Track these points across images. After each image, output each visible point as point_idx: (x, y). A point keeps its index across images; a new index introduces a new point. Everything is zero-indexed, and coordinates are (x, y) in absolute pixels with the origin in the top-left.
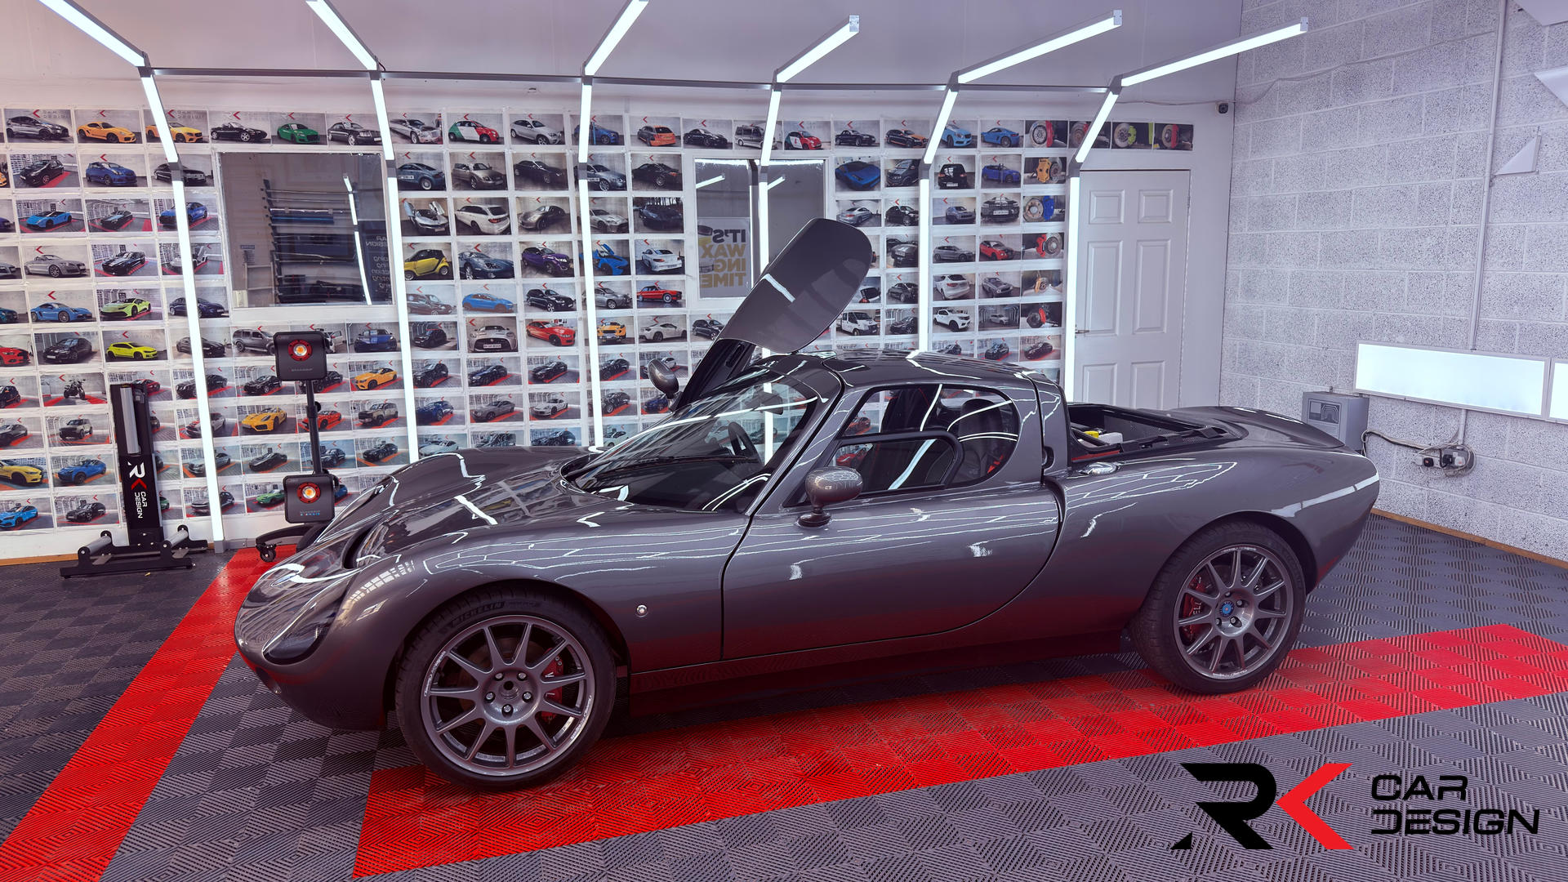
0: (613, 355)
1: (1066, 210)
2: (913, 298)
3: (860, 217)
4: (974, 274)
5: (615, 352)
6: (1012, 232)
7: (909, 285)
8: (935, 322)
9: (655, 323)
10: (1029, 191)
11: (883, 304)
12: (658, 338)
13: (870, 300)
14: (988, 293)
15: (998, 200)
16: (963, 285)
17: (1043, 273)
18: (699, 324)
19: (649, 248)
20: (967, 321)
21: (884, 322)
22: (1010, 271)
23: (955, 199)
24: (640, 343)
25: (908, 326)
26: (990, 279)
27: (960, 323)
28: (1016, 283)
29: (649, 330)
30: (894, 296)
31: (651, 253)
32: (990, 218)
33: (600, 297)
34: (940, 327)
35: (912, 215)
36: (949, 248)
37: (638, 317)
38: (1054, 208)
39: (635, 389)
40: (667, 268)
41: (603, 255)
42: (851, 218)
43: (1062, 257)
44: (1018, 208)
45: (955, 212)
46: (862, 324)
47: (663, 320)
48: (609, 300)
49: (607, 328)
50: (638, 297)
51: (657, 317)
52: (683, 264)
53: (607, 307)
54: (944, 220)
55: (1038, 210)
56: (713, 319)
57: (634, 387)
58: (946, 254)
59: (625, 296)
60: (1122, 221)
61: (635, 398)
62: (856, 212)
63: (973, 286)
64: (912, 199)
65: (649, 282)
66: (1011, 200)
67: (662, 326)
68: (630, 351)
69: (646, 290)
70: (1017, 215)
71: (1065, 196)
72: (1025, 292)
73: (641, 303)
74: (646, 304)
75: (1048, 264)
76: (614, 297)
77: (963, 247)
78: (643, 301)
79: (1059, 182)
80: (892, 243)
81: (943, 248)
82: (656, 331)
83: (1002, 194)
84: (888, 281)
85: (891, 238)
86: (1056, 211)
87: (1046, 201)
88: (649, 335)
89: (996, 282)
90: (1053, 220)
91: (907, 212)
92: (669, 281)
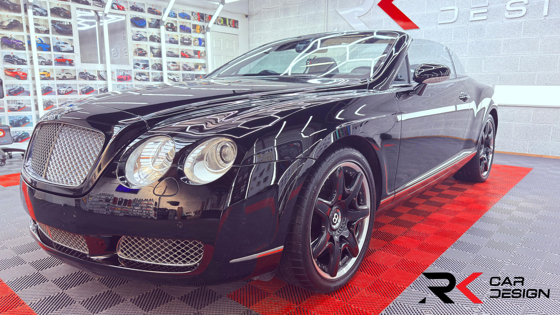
0: (45, 84)
1: (206, 43)
2: (161, 69)
3: (140, 38)
4: (179, 62)
5: (46, 83)
6: (190, 49)
7: (159, 64)
8: (168, 78)
9: (63, 72)
10: (194, 36)
11: (150, 70)
12: (64, 78)
13: (146, 68)
14: (185, 69)
15: (185, 37)
16: (176, 65)
17: (201, 64)
18: (81, 73)
19: (59, 41)
20: (178, 78)
21: (151, 77)
22: (191, 62)
23: (171, 35)
24: (57, 80)
25: (159, 79)
26: (185, 64)
27: (176, 79)
28: (193, 67)
29: (60, 75)
30: (154, 67)
31: (59, 43)
32: (183, 43)
33: (39, 60)
34: (170, 80)
35: (158, 39)
36: (171, 52)
37: (55, 69)
38: (201, 42)
39: (56, 99)
40: (67, 50)
41: (38, 42)
42: (137, 38)
43: (205, 59)
44: (191, 41)
45: (172, 40)
46: (143, 77)
47: (66, 71)
48: (42, 62)
49: (42, 73)
50: (55, 61)
51: (63, 70)
52: (73, 49)
53: (41, 64)
54: (169, 42)
55: (198, 42)
56: (87, 72)
57: (55, 98)
58: (171, 54)
59: (49, 60)
60: (222, 49)
61: (56, 103)
62: (139, 36)
63: (179, 66)
64: (158, 33)
65: (59, 55)
66: (189, 37)
67: (66, 73)
68: (52, 83)
69: (58, 58)
70: (191, 43)
71: (205, 39)
72: (196, 70)
73: (56, 64)
74: (58, 64)
75: (201, 61)
76: (44, 60)
77: (176, 52)
78: (57, 63)
79: (204, 34)
80: (152, 48)
81: (169, 52)
82: (63, 75)
83: (186, 35)
84: (151, 62)
85: (151, 46)
86: (203, 43)
87: (200, 39)
88: (61, 77)
89: (187, 66)
90: (202, 46)
91: (156, 38)
92: (68, 55)
